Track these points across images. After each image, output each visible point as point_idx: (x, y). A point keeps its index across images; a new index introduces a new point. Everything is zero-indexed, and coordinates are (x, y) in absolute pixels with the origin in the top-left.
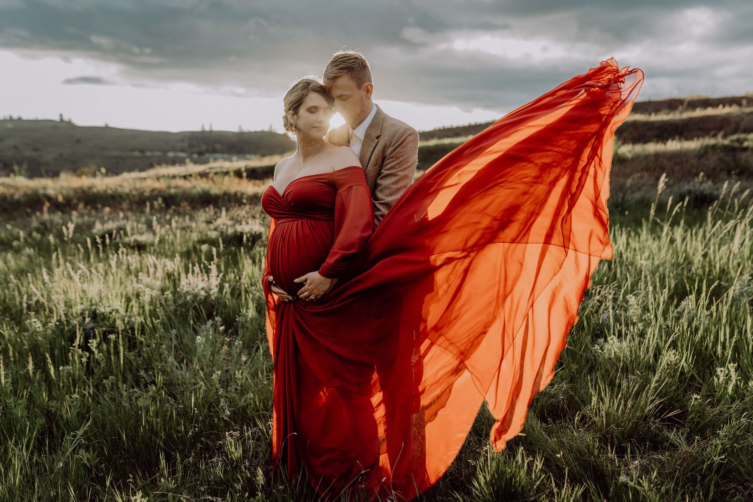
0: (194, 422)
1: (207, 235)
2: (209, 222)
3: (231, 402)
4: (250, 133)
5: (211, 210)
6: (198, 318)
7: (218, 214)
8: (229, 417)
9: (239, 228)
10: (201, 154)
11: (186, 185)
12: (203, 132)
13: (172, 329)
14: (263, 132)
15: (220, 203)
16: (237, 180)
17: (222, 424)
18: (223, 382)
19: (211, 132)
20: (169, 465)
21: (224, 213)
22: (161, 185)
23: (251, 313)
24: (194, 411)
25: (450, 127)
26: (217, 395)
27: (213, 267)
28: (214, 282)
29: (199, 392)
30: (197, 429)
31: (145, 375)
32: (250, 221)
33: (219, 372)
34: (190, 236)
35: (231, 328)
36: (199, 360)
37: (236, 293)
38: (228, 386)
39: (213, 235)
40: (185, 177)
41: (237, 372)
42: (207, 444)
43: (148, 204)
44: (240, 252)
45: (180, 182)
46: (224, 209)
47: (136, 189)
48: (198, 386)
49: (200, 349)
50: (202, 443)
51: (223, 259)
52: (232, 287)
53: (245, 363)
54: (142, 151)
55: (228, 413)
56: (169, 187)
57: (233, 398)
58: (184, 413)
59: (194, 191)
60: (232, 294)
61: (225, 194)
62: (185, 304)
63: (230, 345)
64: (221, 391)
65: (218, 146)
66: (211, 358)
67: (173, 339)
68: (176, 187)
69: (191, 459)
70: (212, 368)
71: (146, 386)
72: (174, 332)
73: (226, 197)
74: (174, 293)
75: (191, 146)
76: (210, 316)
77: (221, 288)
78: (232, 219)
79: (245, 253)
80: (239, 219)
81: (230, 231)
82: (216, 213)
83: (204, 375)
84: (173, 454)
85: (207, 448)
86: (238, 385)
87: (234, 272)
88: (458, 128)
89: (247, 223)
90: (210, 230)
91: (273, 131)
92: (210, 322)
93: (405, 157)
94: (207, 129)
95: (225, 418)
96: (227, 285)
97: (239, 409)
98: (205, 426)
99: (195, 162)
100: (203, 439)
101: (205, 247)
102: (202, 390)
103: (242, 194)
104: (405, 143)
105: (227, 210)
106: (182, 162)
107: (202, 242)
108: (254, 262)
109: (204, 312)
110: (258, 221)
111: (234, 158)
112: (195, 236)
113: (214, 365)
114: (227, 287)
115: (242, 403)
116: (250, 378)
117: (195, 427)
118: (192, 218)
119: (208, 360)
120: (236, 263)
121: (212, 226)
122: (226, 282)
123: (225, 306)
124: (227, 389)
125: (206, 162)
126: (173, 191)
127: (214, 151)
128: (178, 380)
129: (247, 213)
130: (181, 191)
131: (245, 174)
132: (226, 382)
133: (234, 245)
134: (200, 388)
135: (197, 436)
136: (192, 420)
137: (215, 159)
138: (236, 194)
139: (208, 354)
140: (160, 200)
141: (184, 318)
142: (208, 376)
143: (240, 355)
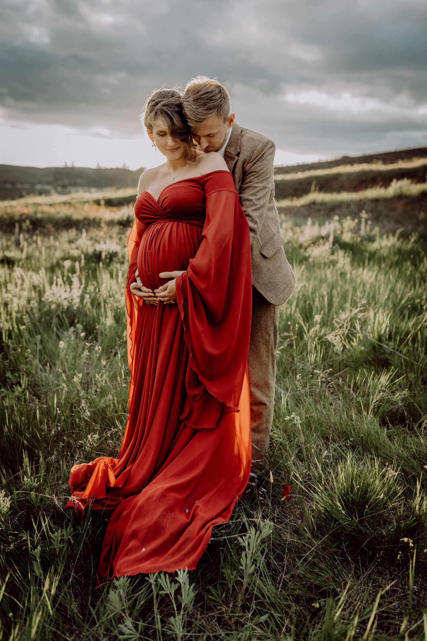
0: (56, 421)
1: (69, 253)
2: (71, 242)
3: (91, 403)
4: (106, 169)
5: (73, 233)
6: (61, 325)
7: (79, 235)
8: (90, 418)
9: (99, 247)
10: (64, 187)
11: (52, 211)
12: (66, 168)
13: (37, 335)
14: (117, 169)
15: (81, 226)
16: (95, 207)
17: (83, 424)
18: (84, 383)
19: (73, 168)
20: (32, 462)
21: (84, 234)
22: (29, 211)
23: (109, 321)
24: (57, 411)
25: (281, 166)
26: (78, 396)
27: (75, 279)
28: (76, 292)
29: (62, 393)
30: (59, 428)
31: (11, 377)
32: (108, 241)
33: (80, 375)
34: (54, 254)
35: (91, 335)
36: (62, 363)
37: (96, 303)
38: (88, 388)
39: (75, 253)
40: (51, 205)
41: (97, 376)
42: (69, 442)
43: (17, 225)
44: (99, 266)
45: (46, 209)
46: (84, 231)
47: (7, 214)
48: (61, 387)
49: (62, 355)
50: (63, 441)
51: (84, 273)
52: (92, 298)
53: (105, 367)
54: (13, 183)
55: (89, 414)
56: (36, 213)
57: (94, 400)
58: (47, 413)
59: (58, 216)
60: (92, 304)
61: (85, 219)
62: (49, 312)
63: (90, 350)
64: (82, 393)
65: (79, 181)
66: (73, 362)
67: (38, 344)
68: (43, 212)
69: (53, 457)
70: (74, 370)
71: (12, 387)
72: (38, 337)
73: (86, 222)
74: (40, 302)
75: (56, 180)
76: (72, 324)
77: (82, 298)
78: (91, 239)
79: (103, 267)
80: (98, 239)
81: (90, 251)
82: (77, 235)
83: (66, 377)
84: (37, 451)
85: (69, 446)
86: (97, 387)
87: (94, 285)
88: (288, 167)
89: (105, 243)
90: (72, 249)
91: (126, 168)
92: (72, 329)
93: (264, 170)
94: (69, 165)
95: (86, 418)
96: (87, 296)
97: (98, 410)
98: (66, 425)
99: (60, 193)
100: (65, 438)
101: (67, 264)
102: (64, 391)
103: (100, 219)
104: (265, 156)
105: (87, 231)
106: (47, 193)
107: (64, 259)
108: (112, 276)
109: (66, 320)
110: (115, 240)
111: (93, 190)
112: (58, 254)
113: (76, 368)
114: (87, 299)
115: (102, 405)
116: (109, 381)
117: (57, 426)
118: (56, 238)
119: (70, 363)
120: (95, 277)
121: (73, 246)
122: (86, 293)
123: (86, 315)
124: (87, 391)
125: (69, 193)
126: (39, 216)
127: (75, 185)
128: (42, 381)
129: (105, 234)
130: (46, 216)
131: (102, 202)
132: (86, 385)
133: (93, 262)
134: (62, 390)
135: (59, 435)
136: (55, 419)
137: (76, 191)
138: (94, 220)
139: (70, 357)
140: (28, 222)
141: (48, 326)
142: (70, 378)
143: (99, 359)
